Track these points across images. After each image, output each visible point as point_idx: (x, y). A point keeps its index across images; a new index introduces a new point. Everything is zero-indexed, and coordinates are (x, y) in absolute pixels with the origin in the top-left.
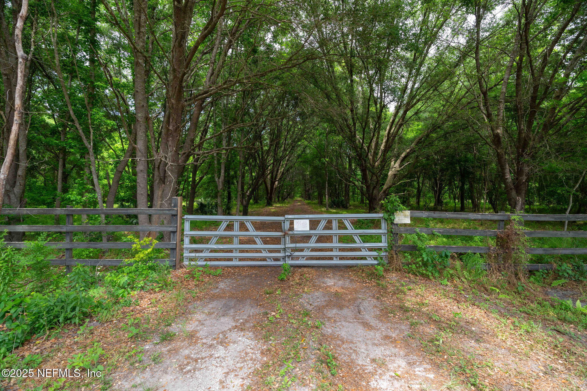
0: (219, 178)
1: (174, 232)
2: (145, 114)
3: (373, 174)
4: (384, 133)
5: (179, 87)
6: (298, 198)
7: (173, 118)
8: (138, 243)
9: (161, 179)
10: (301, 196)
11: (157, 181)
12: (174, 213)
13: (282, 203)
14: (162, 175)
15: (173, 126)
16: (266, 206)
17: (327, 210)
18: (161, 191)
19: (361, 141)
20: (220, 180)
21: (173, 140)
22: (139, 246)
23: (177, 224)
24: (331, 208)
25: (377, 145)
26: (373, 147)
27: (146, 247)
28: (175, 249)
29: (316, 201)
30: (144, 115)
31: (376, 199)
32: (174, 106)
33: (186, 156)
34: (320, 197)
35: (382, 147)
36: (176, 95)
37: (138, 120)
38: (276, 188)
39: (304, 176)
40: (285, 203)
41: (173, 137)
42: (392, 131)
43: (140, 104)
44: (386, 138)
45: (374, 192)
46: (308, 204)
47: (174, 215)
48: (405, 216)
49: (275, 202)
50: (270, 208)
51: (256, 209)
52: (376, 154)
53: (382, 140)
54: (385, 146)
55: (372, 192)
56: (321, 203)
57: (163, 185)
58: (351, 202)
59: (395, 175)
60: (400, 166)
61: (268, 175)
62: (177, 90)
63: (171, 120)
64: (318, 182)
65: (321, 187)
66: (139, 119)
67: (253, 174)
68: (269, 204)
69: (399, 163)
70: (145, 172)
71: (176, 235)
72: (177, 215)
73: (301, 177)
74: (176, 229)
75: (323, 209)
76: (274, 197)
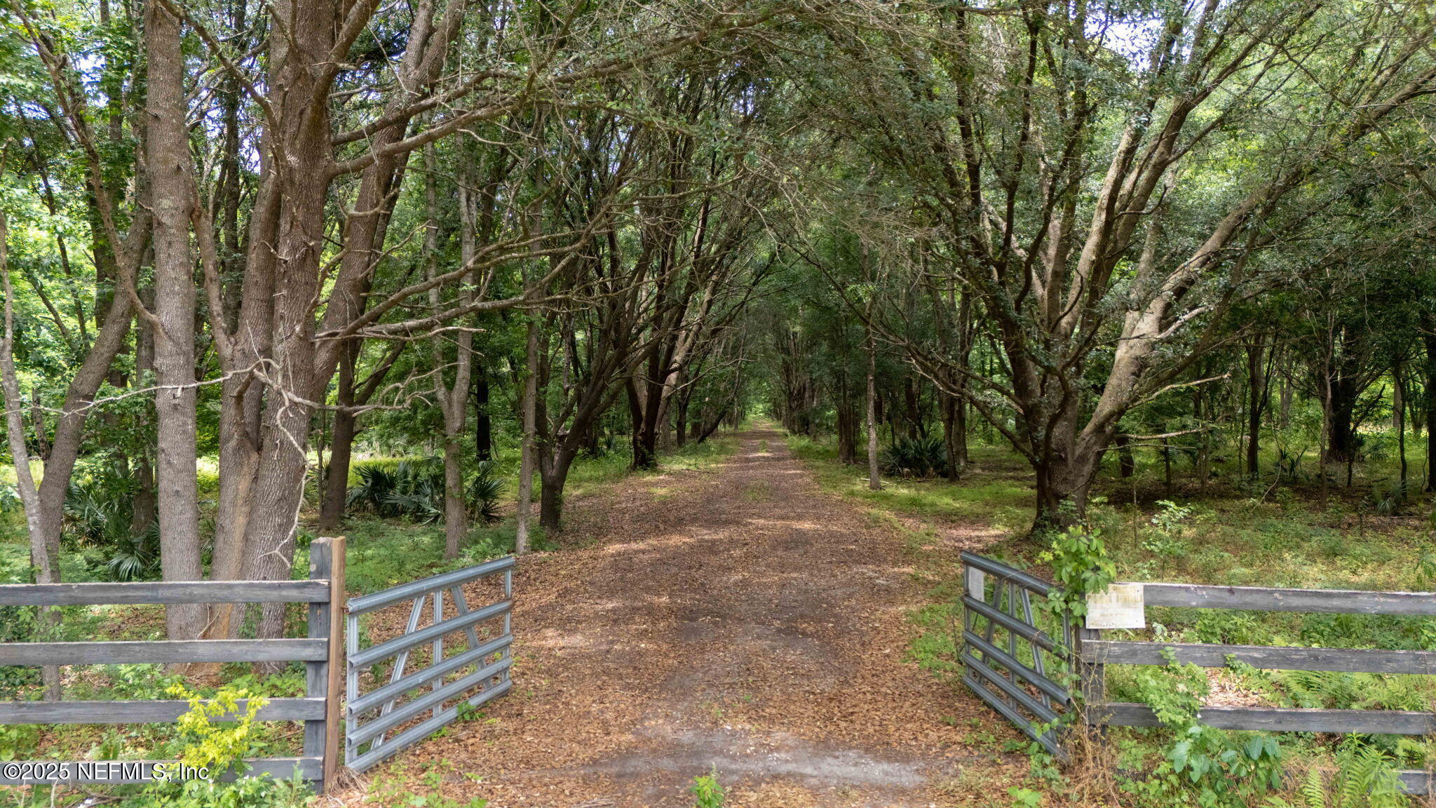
0: (450, 386)
1: (318, 664)
2: (187, 199)
3: (1049, 370)
4: (1098, 187)
5: (314, 110)
6: (758, 416)
7: (293, 219)
8: (201, 707)
9: (246, 434)
10: (774, 413)
11: (233, 443)
12: (318, 596)
13: (694, 452)
14: (249, 416)
15: (294, 249)
16: (633, 468)
17: (876, 486)
18: (248, 479)
19: (1004, 226)
20: (455, 396)
21: (292, 296)
22: (203, 721)
23: (328, 635)
24: (890, 473)
25: (1071, 240)
26: (1052, 252)
27: (223, 723)
28: (324, 721)
29: (830, 441)
30: (182, 204)
31: (1064, 460)
32: (297, 177)
33: (336, 347)
34: (848, 426)
35: (1088, 253)
36: (302, 136)
37: (160, 224)
38: (669, 398)
39: (782, 335)
40: (707, 452)
41: (291, 286)
42: (1127, 184)
43: (166, 161)
44: (1104, 216)
45: (1057, 431)
46: (801, 454)
47: (319, 604)
48: (1126, 602)
49: (667, 450)
50: (649, 478)
51: (592, 487)
52: (1062, 276)
53: (1089, 222)
54: (1101, 248)
55: (1048, 437)
56: (851, 453)
57: (254, 457)
58: (975, 445)
59: (1141, 365)
60: (1164, 323)
61: (638, 363)
62: (306, 122)
63: (285, 226)
64: (839, 375)
65: (849, 393)
66: (166, 220)
67: (579, 336)
68: (644, 460)
69: (1158, 314)
70: (190, 410)
71: (324, 671)
72: (328, 604)
73: (770, 338)
74: (324, 652)
75: (861, 485)
76: (666, 429)
